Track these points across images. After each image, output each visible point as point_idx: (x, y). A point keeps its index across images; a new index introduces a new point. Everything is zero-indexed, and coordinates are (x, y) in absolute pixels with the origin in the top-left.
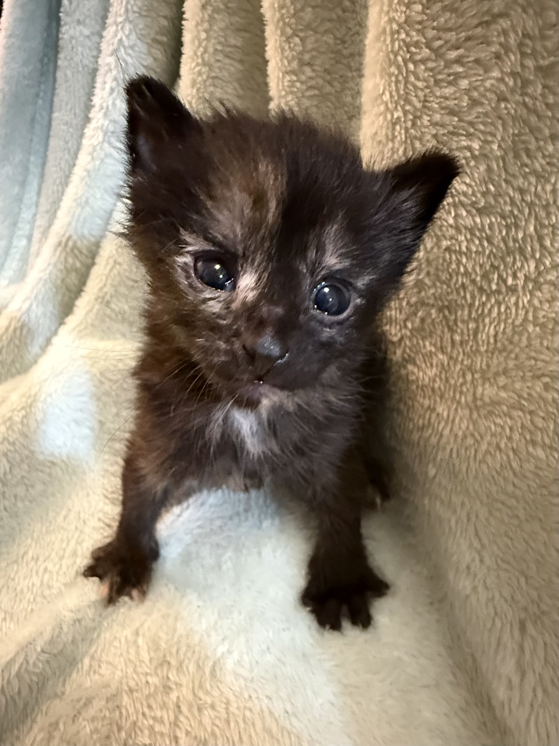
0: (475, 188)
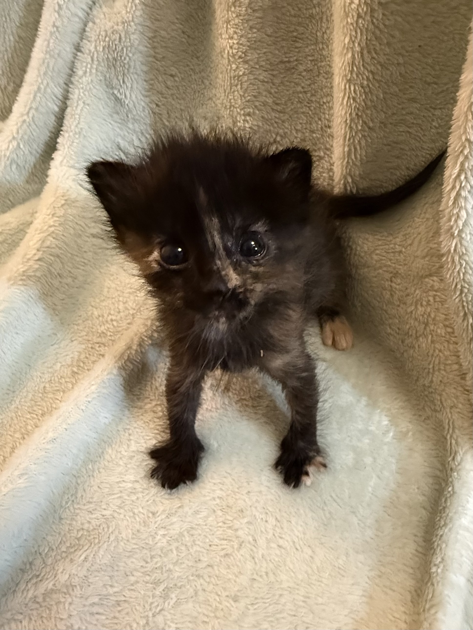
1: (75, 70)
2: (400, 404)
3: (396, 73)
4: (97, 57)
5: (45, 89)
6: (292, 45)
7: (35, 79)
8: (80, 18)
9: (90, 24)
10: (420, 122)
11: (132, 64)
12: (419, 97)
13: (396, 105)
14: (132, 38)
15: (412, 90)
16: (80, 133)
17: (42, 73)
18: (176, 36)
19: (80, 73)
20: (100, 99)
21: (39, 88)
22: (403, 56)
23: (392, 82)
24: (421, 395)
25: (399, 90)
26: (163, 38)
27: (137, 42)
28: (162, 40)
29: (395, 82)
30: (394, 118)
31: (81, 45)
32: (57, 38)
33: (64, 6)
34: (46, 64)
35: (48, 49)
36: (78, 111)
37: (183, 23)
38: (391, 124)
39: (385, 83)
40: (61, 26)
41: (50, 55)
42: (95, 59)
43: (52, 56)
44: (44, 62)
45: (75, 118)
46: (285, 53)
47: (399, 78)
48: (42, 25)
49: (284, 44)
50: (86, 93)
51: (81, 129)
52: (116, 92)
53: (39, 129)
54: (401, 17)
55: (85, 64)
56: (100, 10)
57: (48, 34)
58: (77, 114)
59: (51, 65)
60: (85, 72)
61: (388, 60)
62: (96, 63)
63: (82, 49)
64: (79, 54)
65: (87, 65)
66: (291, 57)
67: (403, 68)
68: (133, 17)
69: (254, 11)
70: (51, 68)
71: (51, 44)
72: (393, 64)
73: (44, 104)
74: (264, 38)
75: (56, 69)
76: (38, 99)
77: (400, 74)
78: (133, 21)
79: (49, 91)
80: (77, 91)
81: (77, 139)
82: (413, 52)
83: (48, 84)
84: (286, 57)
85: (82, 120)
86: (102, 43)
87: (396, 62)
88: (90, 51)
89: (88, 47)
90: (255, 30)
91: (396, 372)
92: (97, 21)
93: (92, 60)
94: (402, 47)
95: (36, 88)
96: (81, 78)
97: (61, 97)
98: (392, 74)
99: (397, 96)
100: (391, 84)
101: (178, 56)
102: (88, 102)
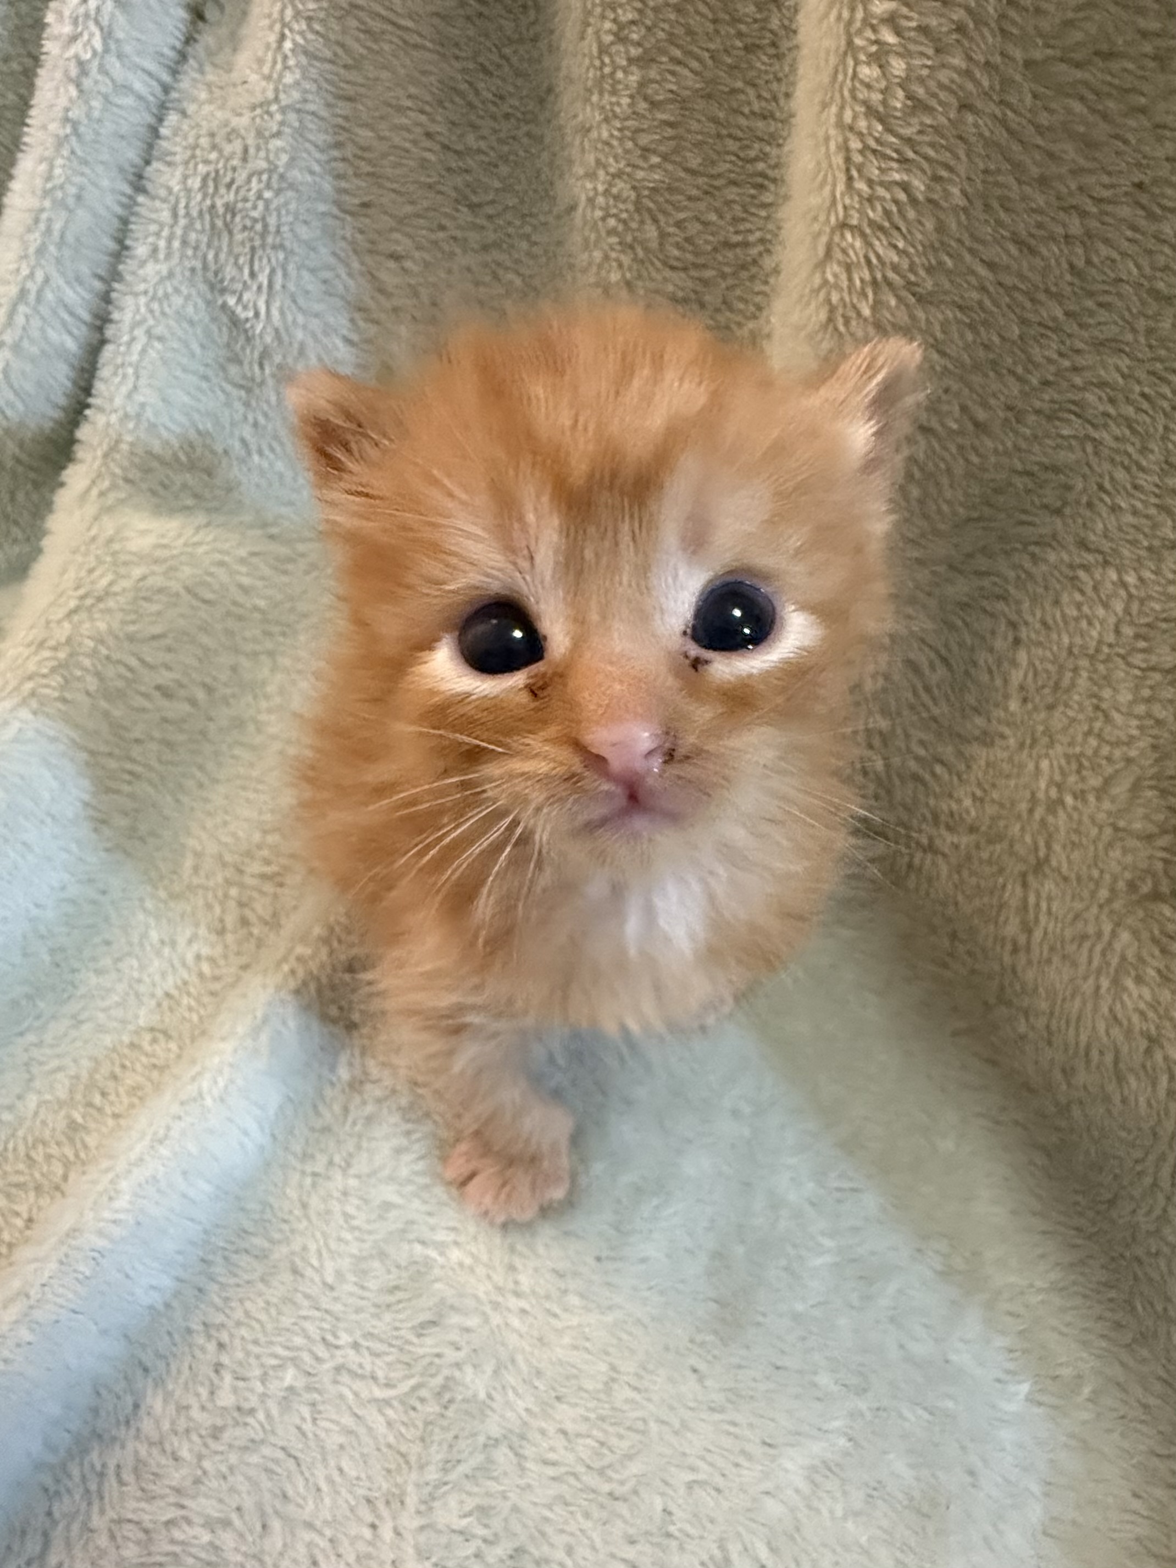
0: (916, 260)
1: (128, 242)
2: (1053, 1276)
3: (1059, 264)
4: (187, 207)
5: (40, 293)
6: (753, 197)
7: (13, 267)
8: (140, 98)
9: (172, 118)
10: (1130, 411)
11: (272, 221)
12: (1129, 337)
13: (1055, 356)
14: (271, 146)
15: (1103, 315)
16: (138, 416)
17: (31, 250)
18: (407, 145)
19: (141, 250)
20: (191, 323)
21: (23, 293)
22: (1083, 214)
23: (1047, 291)
24: (1122, 1256)
25: (1068, 314)
26: (363, 149)
27: (284, 158)
28: (359, 153)
29: (1054, 289)
30: (1047, 397)
31: (146, 174)
32: (73, 152)
33: (95, 64)
34: (42, 226)
35: (49, 185)
36: (135, 358)
37: (428, 108)
38: (1038, 412)
39: (1026, 293)
40: (85, 121)
41: (54, 201)
42: (182, 212)
43: (61, 204)
44: (37, 221)
45: (125, 376)
46: (736, 220)
47: (1068, 277)
48: (36, 116)
49: (731, 193)
50: (155, 306)
51: (143, 405)
52: (231, 301)
53: (23, 401)
54: (1082, 99)
55: (153, 228)
56: (196, 75)
57: (50, 141)
58: (130, 364)
59: (57, 226)
60: (155, 250)
61: (1040, 226)
62: (182, 222)
63: (149, 186)
64: (141, 199)
65: (161, 230)
66: (750, 231)
67: (1080, 251)
68: (276, 91)
69: (654, 105)
70: (56, 234)
71: (58, 171)
72: (1052, 238)
73: (36, 334)
74: (680, 180)
75: (70, 238)
76: (20, 320)
77: (1072, 266)
78: (276, 99)
79: (49, 296)
80: (129, 301)
81: (130, 432)
82: (1115, 203)
83: (47, 280)
84: (737, 233)
85: (143, 382)
86: (200, 167)
87: (1060, 230)
88: (170, 190)
89: (163, 180)
90: (655, 160)
91: (1040, 1160)
92: (191, 108)
93: (175, 215)
94: (1081, 189)
95: (14, 290)
96: (143, 264)
97: (86, 316)
98: (1048, 267)
99: (1057, 330)
100: (1042, 297)
101: (412, 203)
102: (159, 330)
